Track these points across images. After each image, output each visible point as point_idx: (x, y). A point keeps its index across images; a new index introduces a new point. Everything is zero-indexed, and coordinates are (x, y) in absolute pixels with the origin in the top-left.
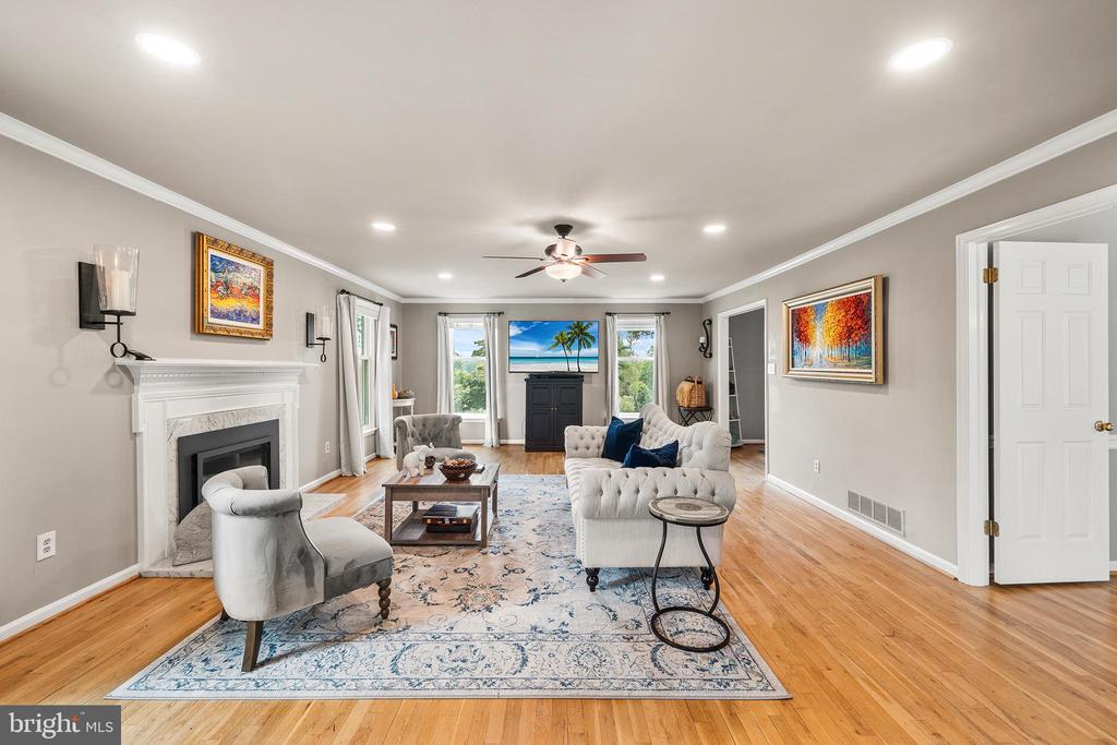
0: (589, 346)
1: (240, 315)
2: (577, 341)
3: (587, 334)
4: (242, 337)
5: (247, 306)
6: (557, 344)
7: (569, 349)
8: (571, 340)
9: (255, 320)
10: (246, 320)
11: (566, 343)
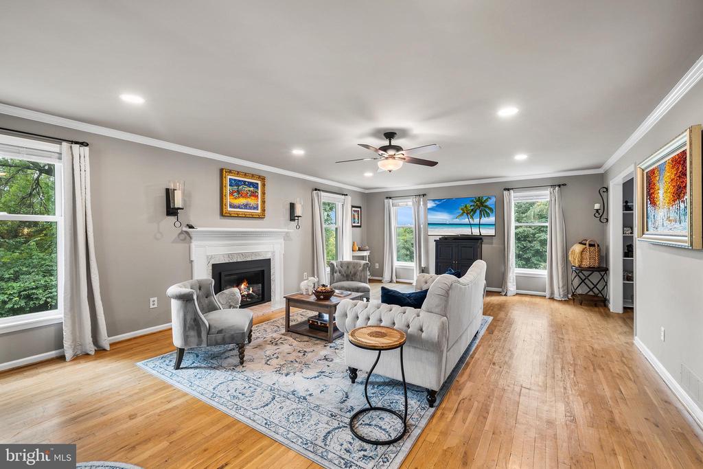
0: (488, 215)
1: (246, 206)
2: (478, 211)
3: (486, 206)
4: (252, 217)
5: (251, 201)
6: (462, 214)
7: (472, 217)
8: (474, 211)
9: (256, 208)
10: (250, 208)
11: (470, 213)
